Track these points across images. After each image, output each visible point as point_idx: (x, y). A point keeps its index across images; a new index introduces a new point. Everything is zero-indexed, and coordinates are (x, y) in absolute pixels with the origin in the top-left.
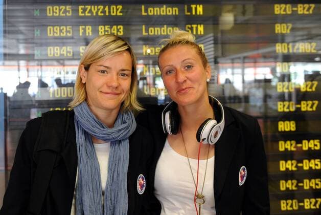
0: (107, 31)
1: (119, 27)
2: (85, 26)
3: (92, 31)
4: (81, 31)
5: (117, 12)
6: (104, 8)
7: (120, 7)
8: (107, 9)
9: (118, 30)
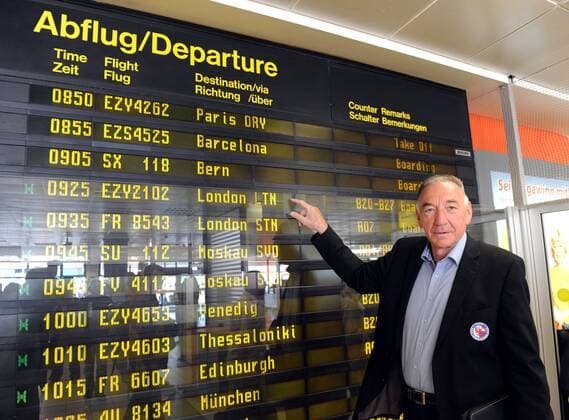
0: (146, 223)
1: (163, 218)
2: (112, 213)
3: (121, 223)
4: (104, 221)
5: (161, 195)
6: (142, 189)
7: (166, 189)
8: (146, 190)
9: (162, 222)
